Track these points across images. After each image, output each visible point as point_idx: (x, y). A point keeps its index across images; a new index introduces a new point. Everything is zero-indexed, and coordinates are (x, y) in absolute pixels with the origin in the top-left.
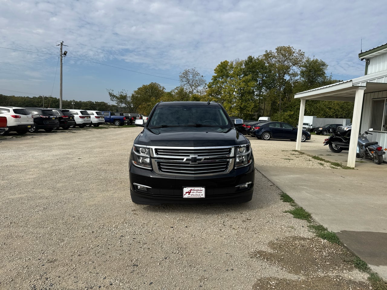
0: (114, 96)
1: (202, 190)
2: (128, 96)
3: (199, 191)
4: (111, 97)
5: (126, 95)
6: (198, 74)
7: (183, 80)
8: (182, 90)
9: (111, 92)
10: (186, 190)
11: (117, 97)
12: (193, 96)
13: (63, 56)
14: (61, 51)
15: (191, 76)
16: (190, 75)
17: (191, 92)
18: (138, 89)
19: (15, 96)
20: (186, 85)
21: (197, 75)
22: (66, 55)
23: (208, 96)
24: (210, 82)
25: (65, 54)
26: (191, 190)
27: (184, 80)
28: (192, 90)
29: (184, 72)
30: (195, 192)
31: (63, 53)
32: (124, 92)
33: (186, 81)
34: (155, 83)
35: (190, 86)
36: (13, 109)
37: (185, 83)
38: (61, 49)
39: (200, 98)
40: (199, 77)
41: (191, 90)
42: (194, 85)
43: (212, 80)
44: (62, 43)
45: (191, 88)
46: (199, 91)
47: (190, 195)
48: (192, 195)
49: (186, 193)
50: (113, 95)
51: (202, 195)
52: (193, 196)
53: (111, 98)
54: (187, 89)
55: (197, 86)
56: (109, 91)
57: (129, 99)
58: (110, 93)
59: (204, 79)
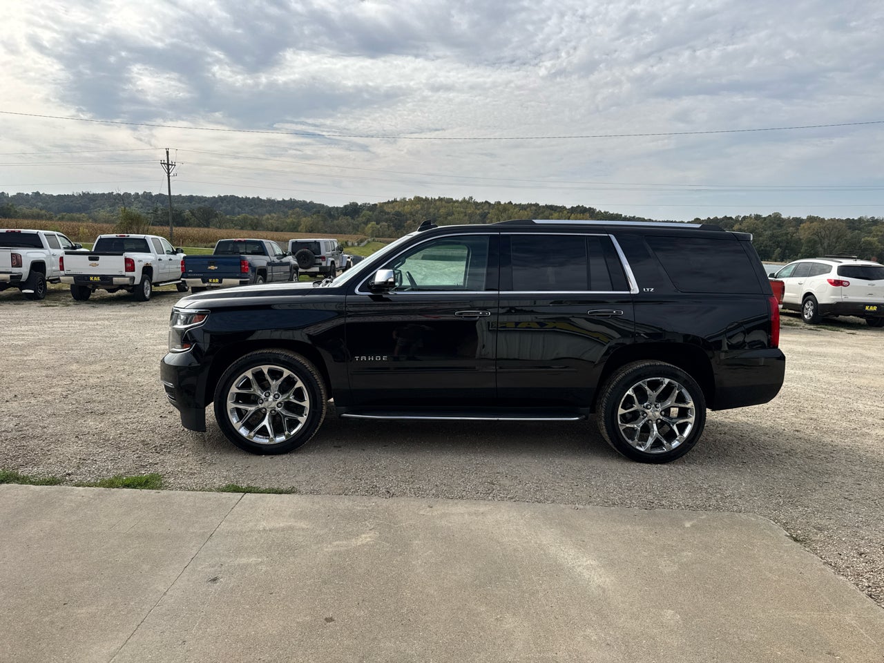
36: (841, 264)
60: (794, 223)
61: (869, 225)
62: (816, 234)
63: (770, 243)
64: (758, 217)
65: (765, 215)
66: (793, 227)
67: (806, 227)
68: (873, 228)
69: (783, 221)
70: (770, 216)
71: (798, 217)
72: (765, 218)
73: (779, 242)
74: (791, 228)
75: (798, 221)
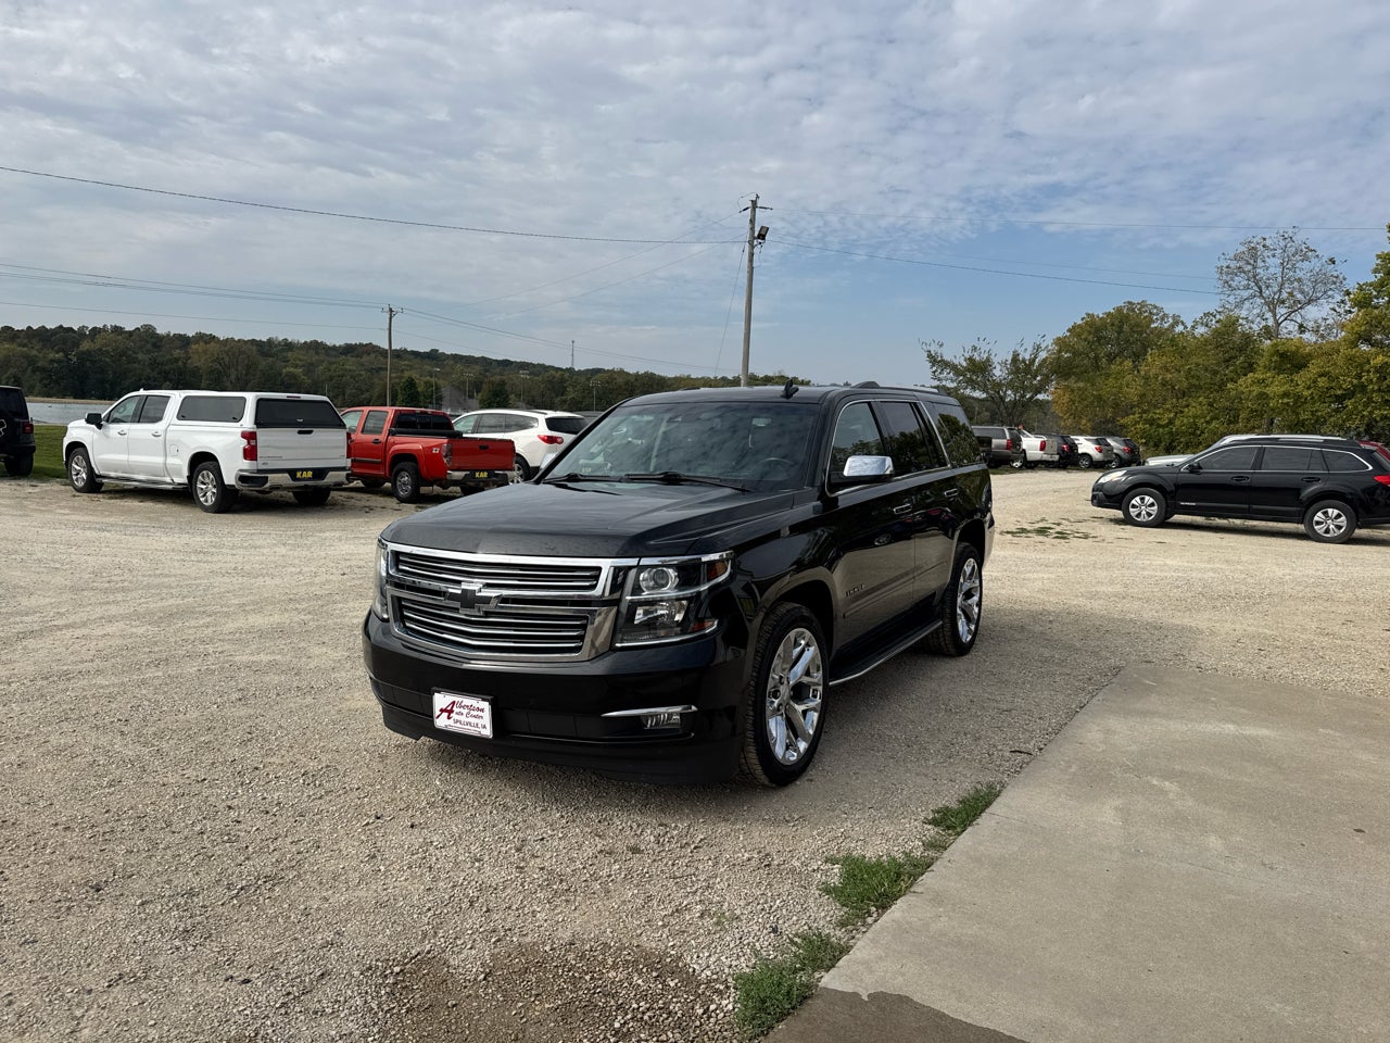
0: (945, 364)
1: (482, 710)
2: (996, 360)
3: (475, 713)
4: (934, 369)
5: (988, 359)
6: (1306, 253)
7: (1234, 284)
8: (1231, 324)
9: (934, 349)
10: (441, 700)
11: (954, 368)
12: (1276, 345)
13: (755, 242)
14: (752, 229)
15: (1271, 267)
16: (1270, 261)
17: (1268, 332)
18: (1068, 331)
19: (692, 377)
20: (1247, 303)
21: (1306, 258)
22: (764, 238)
23: (1354, 344)
24: (1366, 284)
25: (762, 236)
26: (454, 703)
27: (1240, 280)
28: (1276, 321)
29: (1244, 249)
30: (465, 711)
31: (756, 234)
32: (984, 347)
33: (1247, 287)
34: (1143, 304)
35: (1266, 308)
36: (547, 416)
37: (1246, 294)
38: (752, 221)
39: (1309, 355)
40: (1315, 264)
41: (1271, 322)
42: (1283, 302)
43: (1376, 271)
44: (754, 203)
45: (1269, 315)
46: (1311, 325)
47: (451, 722)
48: (457, 721)
49: (442, 711)
50: (942, 360)
51: (484, 727)
52: (458, 725)
53: (934, 372)
54: (1253, 317)
55: (1297, 306)
56: (929, 348)
57: (998, 373)
58: (930, 356)
59: (1339, 269)
60: (178, 343)
61: (283, 350)
62: (217, 360)
63: (155, 374)
64: (117, 330)
65: (129, 327)
66: (180, 348)
67: (200, 350)
68: (289, 354)
69: (160, 338)
70: (138, 329)
71: (182, 333)
72: (130, 333)
73: (167, 373)
74: (178, 351)
75: (183, 340)
